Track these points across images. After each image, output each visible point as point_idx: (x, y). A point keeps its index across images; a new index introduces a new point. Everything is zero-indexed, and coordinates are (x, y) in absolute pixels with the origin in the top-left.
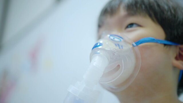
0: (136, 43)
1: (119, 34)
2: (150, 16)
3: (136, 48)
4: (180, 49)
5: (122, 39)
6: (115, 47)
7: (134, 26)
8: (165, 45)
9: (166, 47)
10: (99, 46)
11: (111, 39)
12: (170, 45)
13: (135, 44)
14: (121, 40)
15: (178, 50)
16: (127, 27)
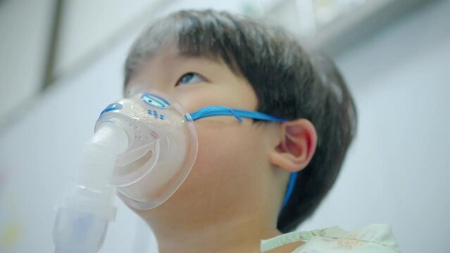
0: (191, 115)
1: (162, 95)
2: (228, 61)
3: (191, 124)
4: (288, 129)
5: (166, 105)
6: (147, 115)
7: (195, 79)
8: (255, 120)
9: (256, 125)
10: (114, 109)
11: (145, 101)
12: (266, 121)
13: (189, 117)
14: (164, 106)
15: (283, 132)
16: (180, 81)
